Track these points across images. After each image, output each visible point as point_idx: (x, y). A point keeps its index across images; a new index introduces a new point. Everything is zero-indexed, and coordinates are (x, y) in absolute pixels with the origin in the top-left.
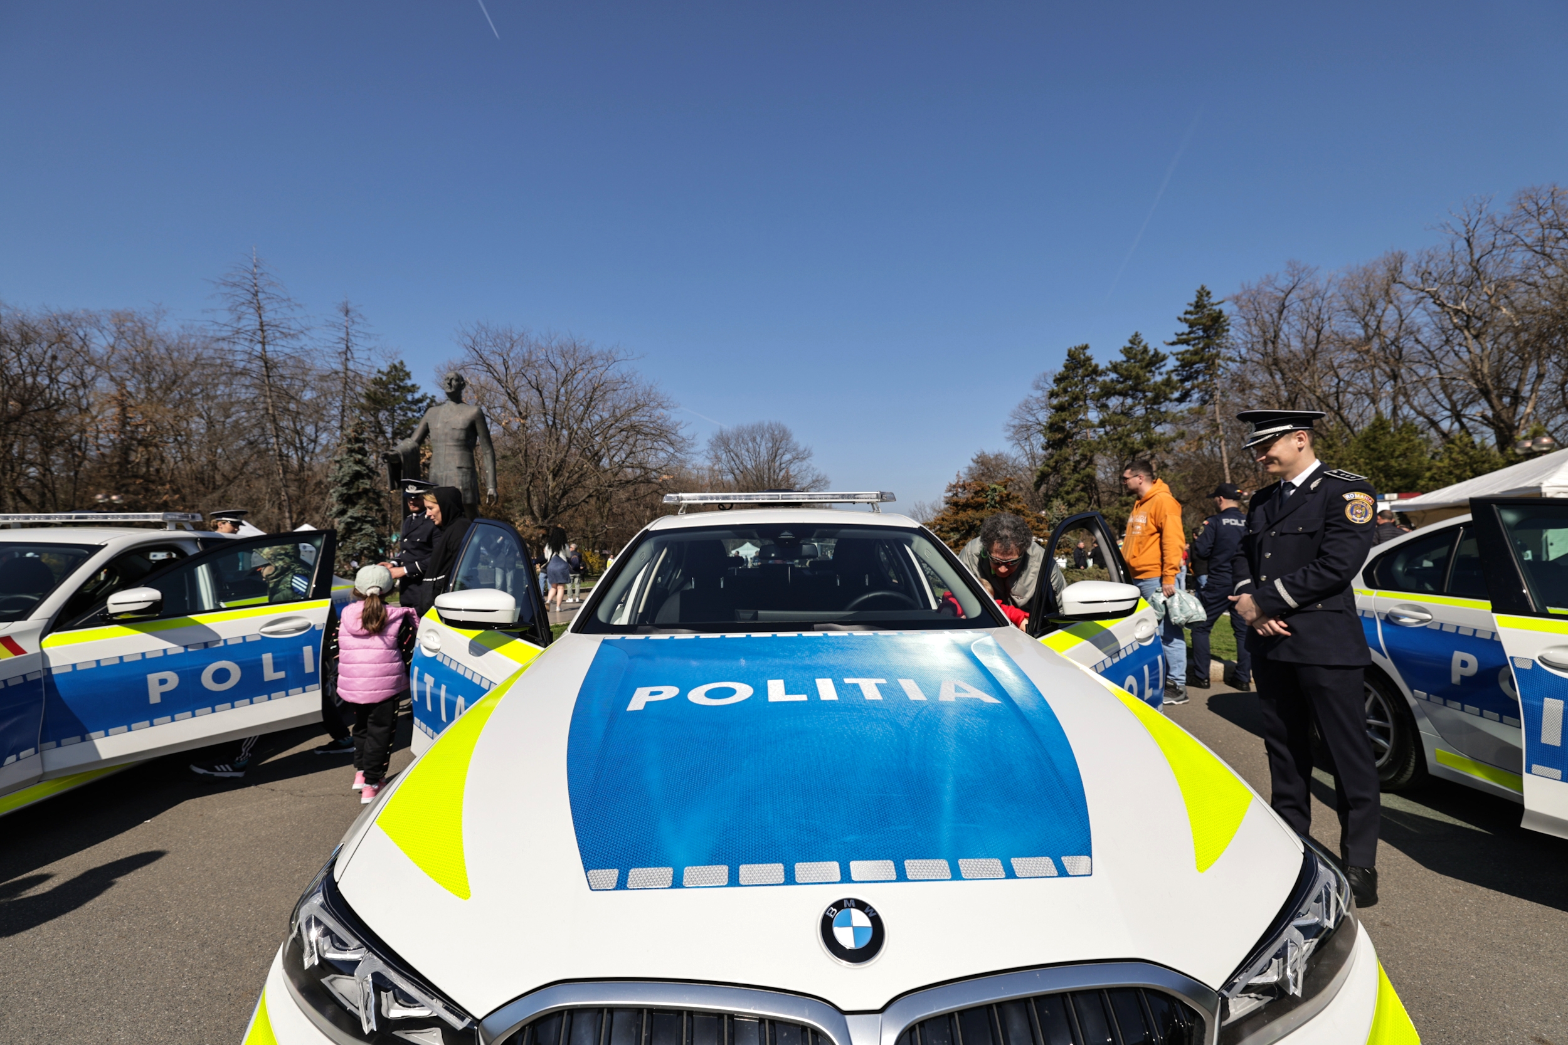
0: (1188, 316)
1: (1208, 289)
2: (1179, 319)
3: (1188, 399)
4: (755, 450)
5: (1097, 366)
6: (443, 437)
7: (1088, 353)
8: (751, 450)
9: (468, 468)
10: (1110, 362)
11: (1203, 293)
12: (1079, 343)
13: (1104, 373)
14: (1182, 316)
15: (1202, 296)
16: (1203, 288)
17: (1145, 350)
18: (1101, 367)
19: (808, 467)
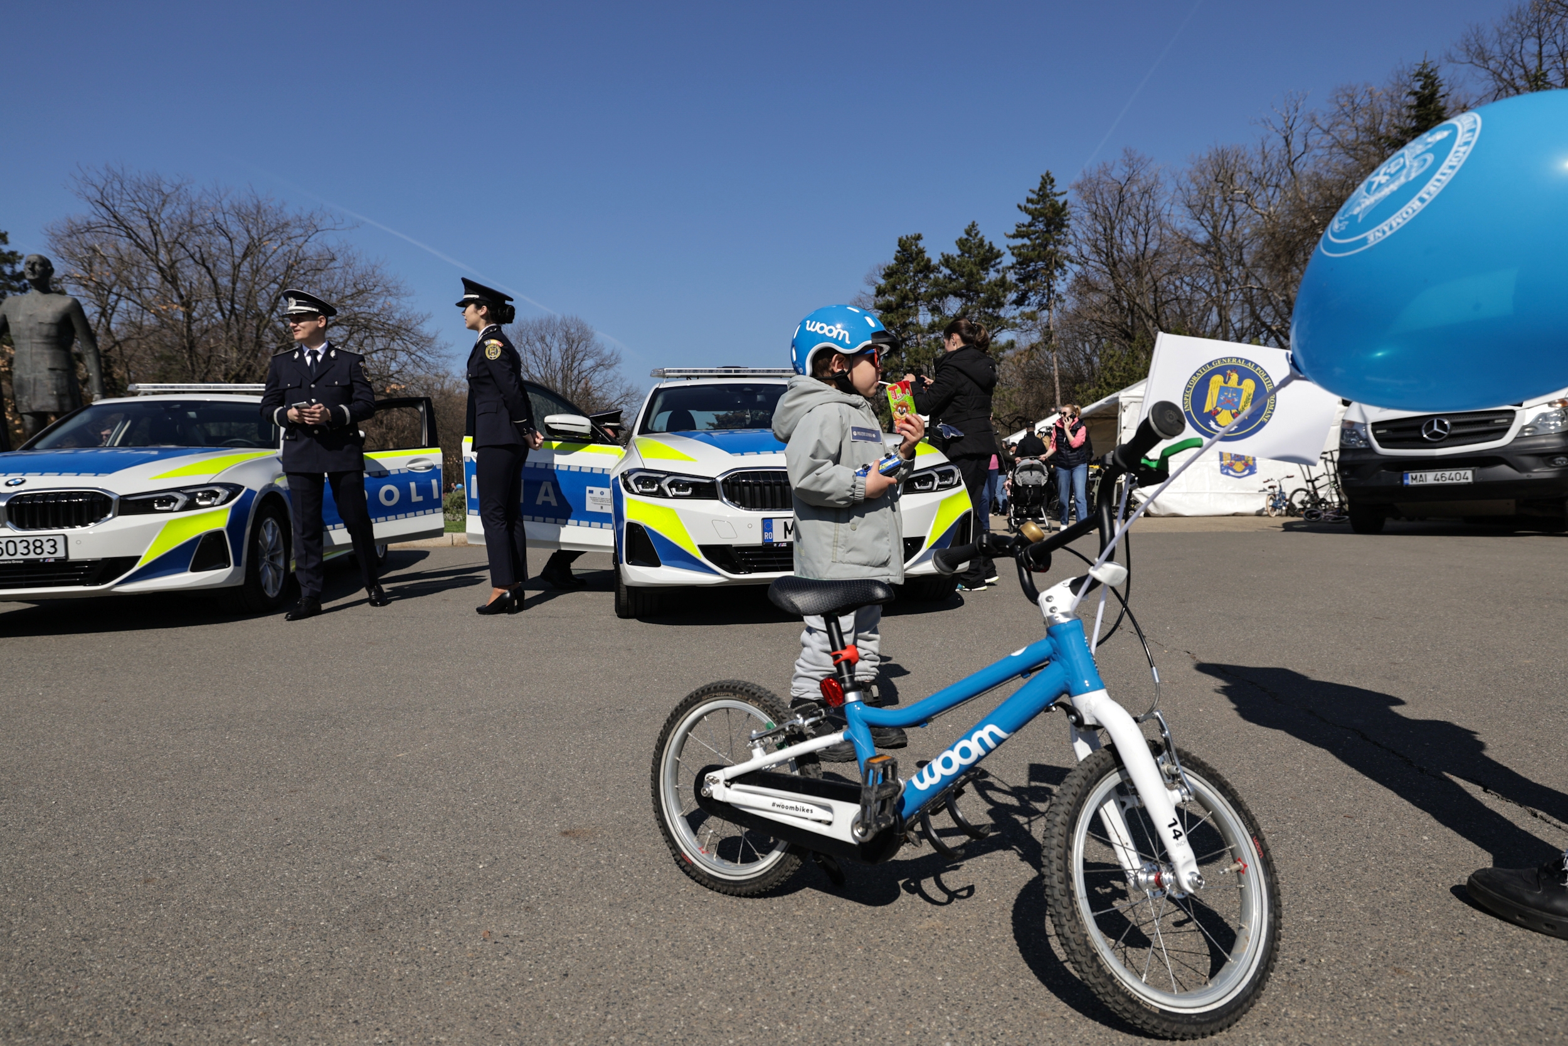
0: (1030, 206)
1: (1052, 176)
2: (1019, 207)
3: (1027, 302)
4: (544, 353)
5: (929, 260)
6: (27, 333)
7: (921, 244)
8: (539, 353)
9: (64, 370)
10: (942, 254)
11: (1047, 180)
12: (911, 233)
13: (936, 269)
14: (1023, 203)
15: (1046, 183)
16: (1048, 174)
17: (982, 241)
18: (935, 261)
19: (615, 377)
